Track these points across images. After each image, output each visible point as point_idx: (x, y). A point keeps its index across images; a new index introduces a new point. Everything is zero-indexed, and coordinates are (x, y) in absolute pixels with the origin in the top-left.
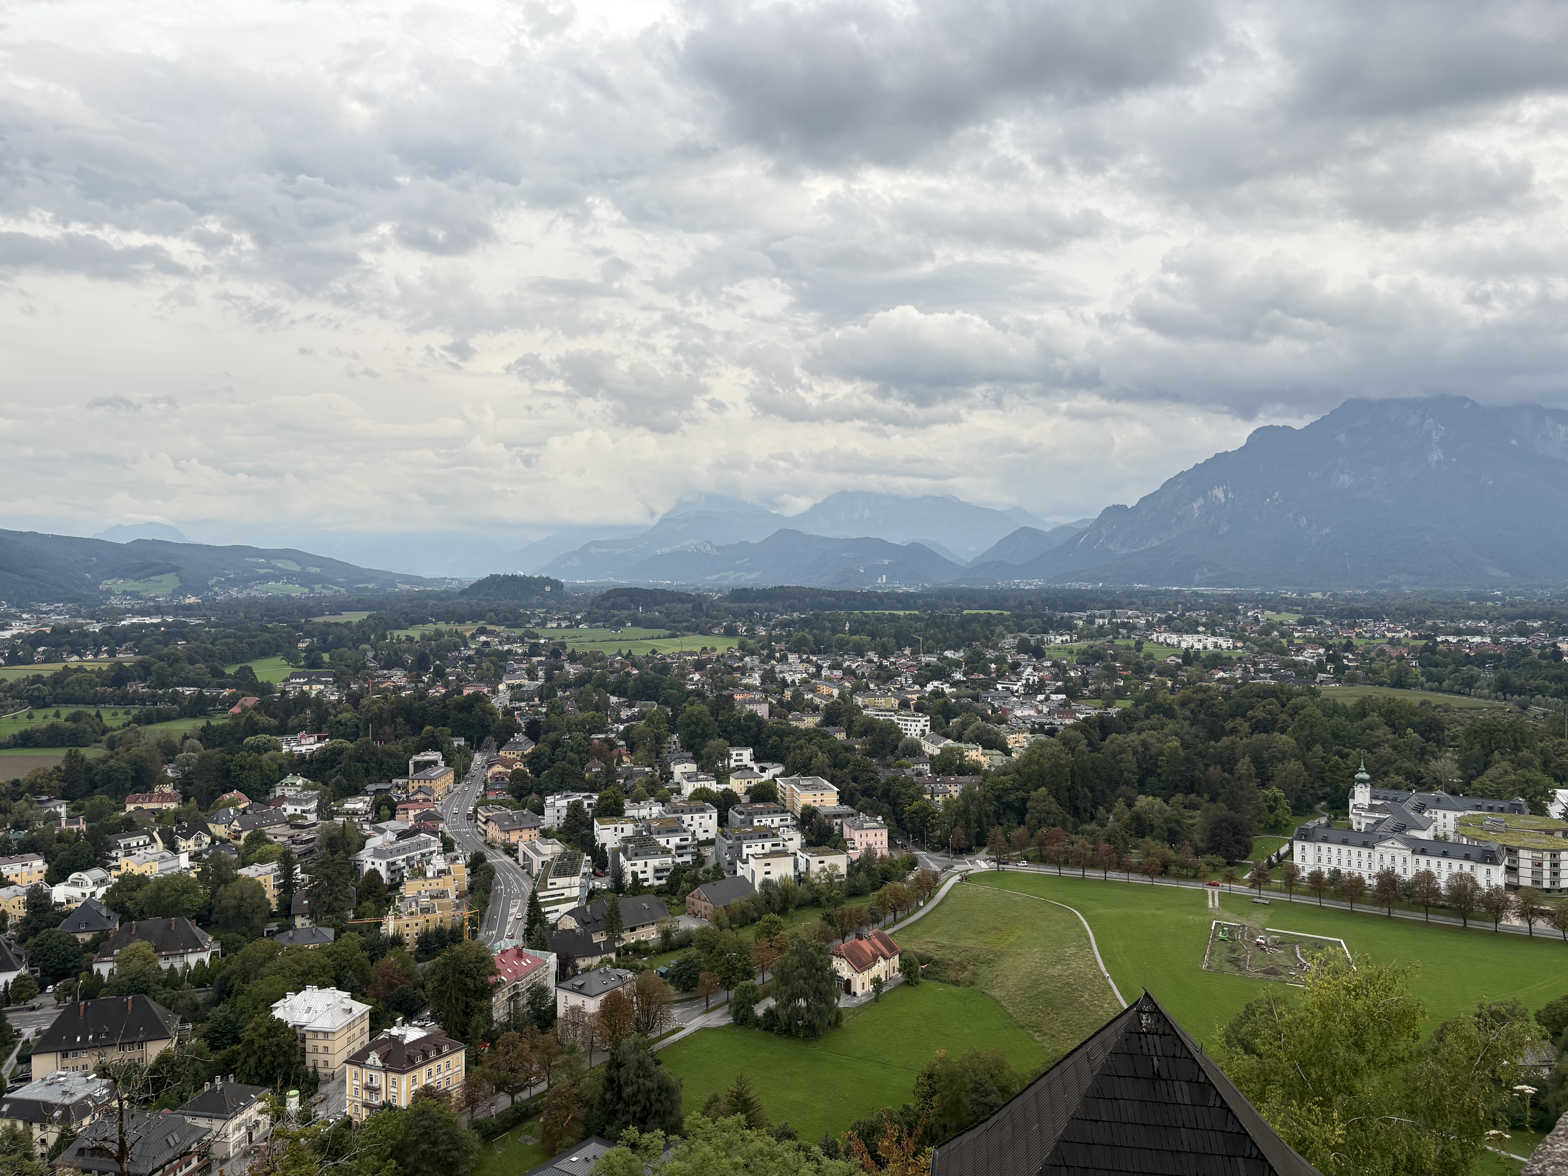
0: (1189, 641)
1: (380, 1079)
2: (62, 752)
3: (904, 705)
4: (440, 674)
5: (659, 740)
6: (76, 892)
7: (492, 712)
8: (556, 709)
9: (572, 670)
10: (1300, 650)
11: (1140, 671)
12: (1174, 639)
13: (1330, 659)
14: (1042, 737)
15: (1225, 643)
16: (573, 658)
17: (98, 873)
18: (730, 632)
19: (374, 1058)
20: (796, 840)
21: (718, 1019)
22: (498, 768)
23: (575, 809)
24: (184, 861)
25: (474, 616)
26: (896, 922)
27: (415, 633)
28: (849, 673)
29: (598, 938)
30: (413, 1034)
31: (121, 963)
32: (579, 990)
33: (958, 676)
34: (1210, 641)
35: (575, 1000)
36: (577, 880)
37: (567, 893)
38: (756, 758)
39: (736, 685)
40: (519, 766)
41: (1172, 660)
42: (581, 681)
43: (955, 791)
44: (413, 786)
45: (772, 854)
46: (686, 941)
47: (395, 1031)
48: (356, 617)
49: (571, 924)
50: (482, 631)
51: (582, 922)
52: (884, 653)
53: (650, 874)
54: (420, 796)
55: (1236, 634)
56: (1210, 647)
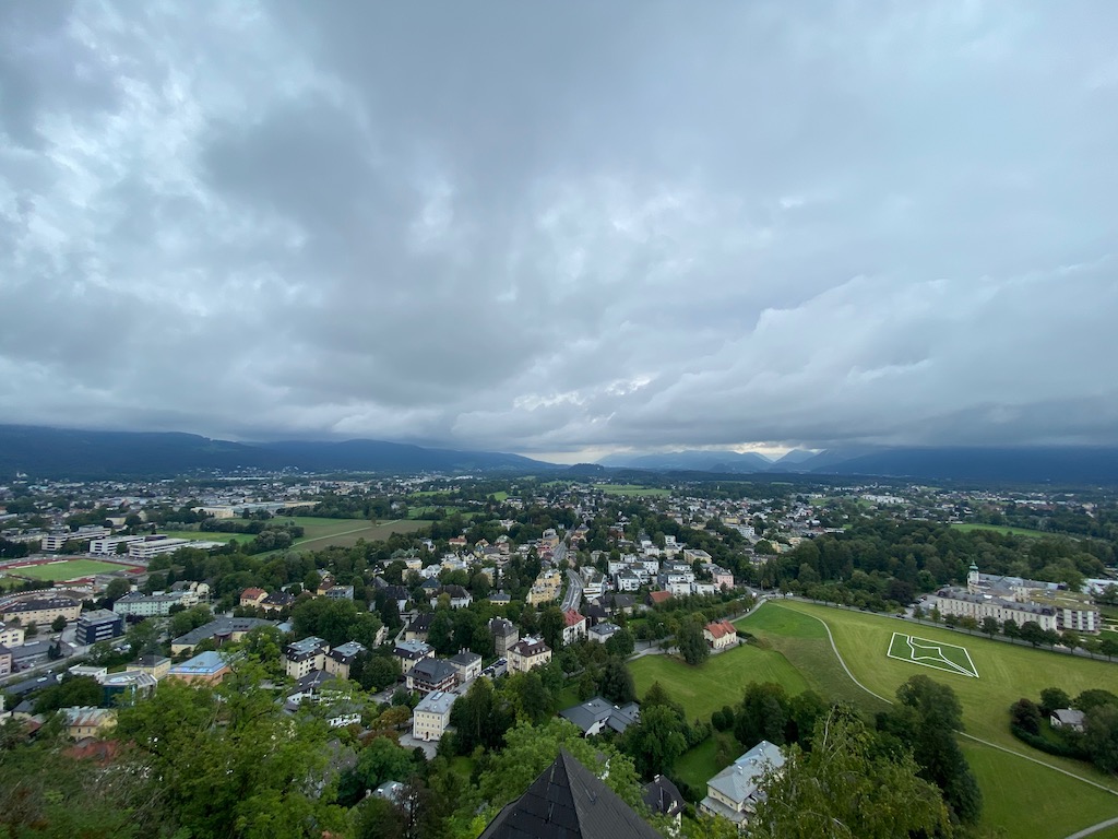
0: (880, 499)
1: (519, 658)
2: (430, 523)
3: (743, 522)
4: (557, 500)
5: (636, 530)
6: (430, 573)
7: (574, 515)
8: (598, 516)
9: (605, 501)
10: (940, 505)
11: (856, 512)
12: (873, 498)
13: (957, 510)
14: (807, 539)
15: (900, 500)
16: (605, 496)
17: (437, 566)
18: (668, 488)
19: (517, 649)
20: (691, 578)
21: (654, 651)
22: (575, 537)
23: (602, 556)
24: (464, 564)
25: (572, 480)
26: (735, 617)
27: (551, 484)
28: (718, 507)
29: (608, 610)
30: (532, 642)
31: (438, 600)
32: (597, 631)
33: (769, 511)
34: (892, 499)
35: (596, 636)
36: (600, 585)
37: (597, 590)
38: (677, 541)
39: (669, 510)
40: (582, 537)
41: (872, 508)
42: (608, 505)
43: (765, 561)
44: (544, 542)
45: (681, 582)
46: (643, 615)
47: (526, 640)
48: (530, 478)
49: (597, 603)
50: (574, 484)
51: (601, 603)
52: (734, 499)
53: (629, 585)
54: (546, 546)
55: (907, 497)
56: (892, 502)
